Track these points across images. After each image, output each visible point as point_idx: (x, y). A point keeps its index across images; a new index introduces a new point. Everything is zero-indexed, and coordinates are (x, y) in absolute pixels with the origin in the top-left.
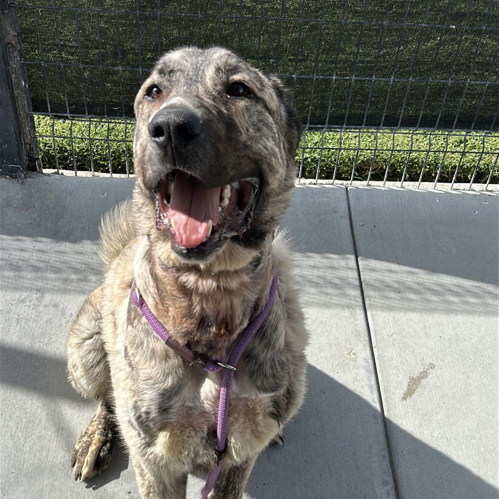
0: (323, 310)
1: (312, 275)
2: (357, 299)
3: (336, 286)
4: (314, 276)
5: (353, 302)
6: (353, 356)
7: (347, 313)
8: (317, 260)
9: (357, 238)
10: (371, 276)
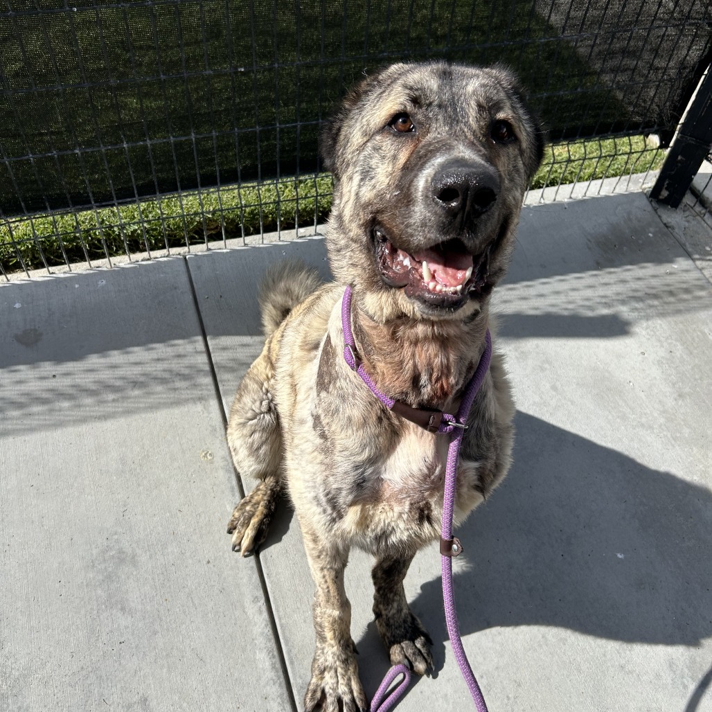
3: (185, 377)
6: (209, 458)
7: (199, 407)
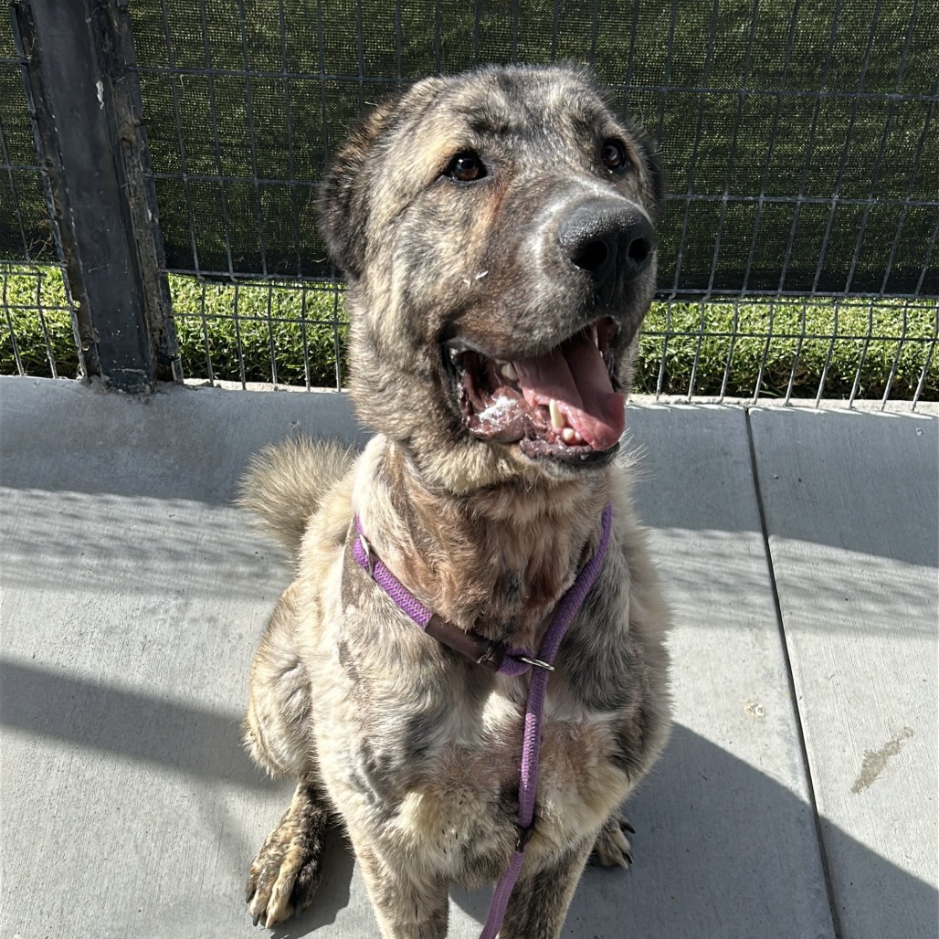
0: (703, 632)
1: (681, 568)
2: (767, 612)
3: (727, 588)
4: (687, 570)
5: (759, 618)
6: (758, 714)
7: (748, 636)
8: (692, 541)
9: (766, 502)
10: (793, 570)
